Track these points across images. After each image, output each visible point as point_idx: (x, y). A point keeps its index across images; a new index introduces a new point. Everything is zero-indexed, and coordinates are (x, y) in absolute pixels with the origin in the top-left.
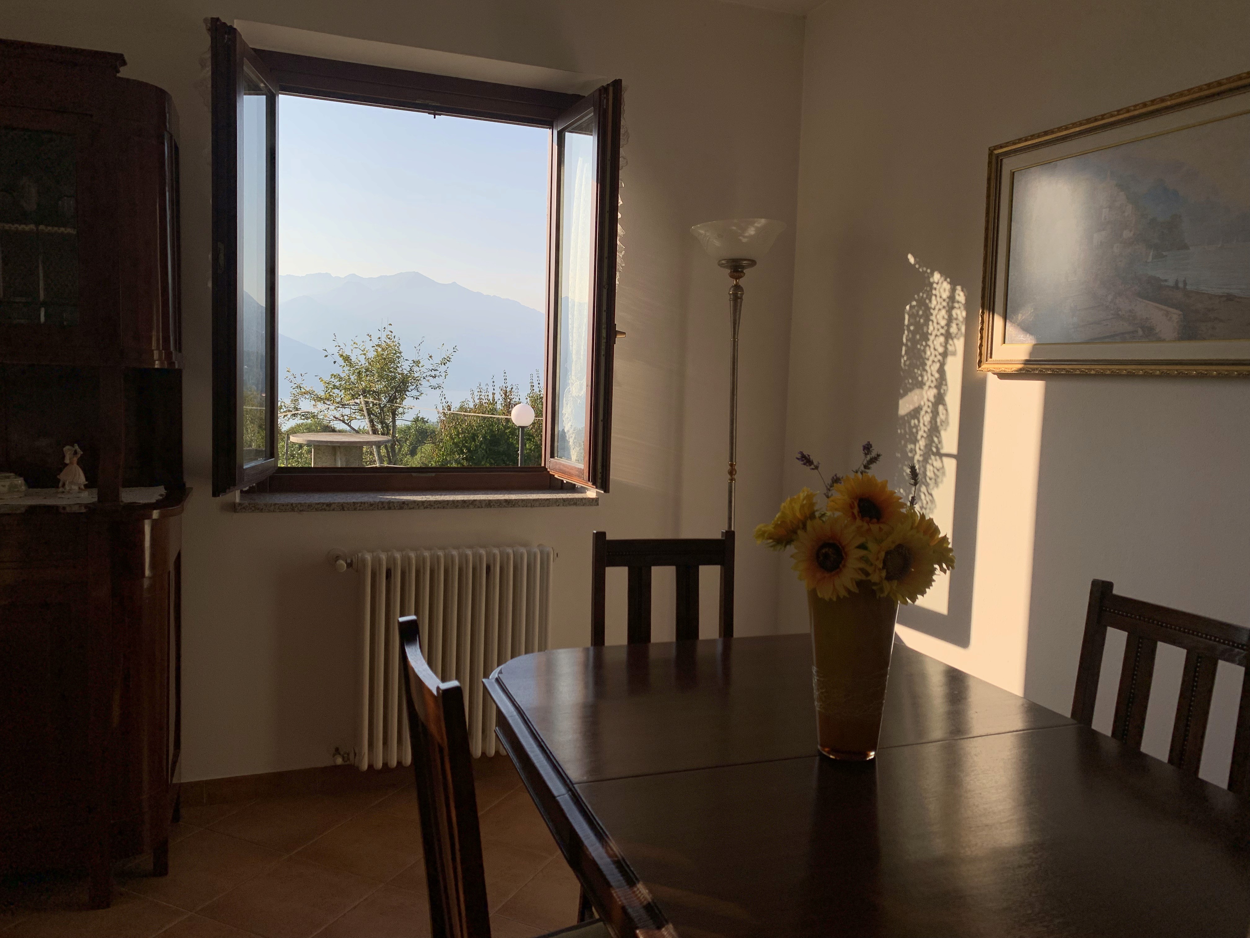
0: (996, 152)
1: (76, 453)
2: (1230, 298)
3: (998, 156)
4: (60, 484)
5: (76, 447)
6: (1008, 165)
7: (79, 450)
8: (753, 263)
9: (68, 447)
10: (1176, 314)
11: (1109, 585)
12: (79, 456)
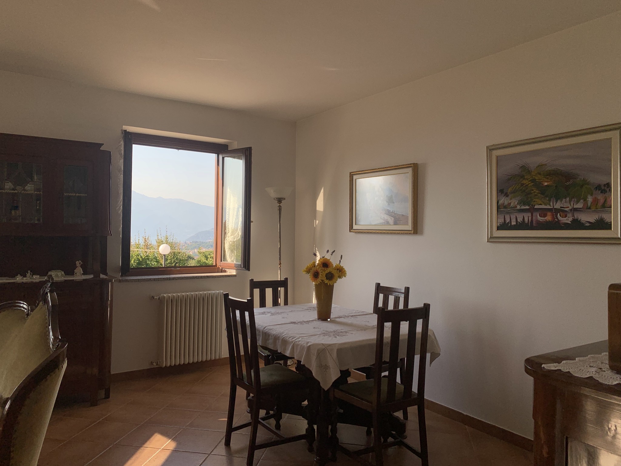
0: (351, 174)
1: (80, 263)
2: (403, 215)
3: (352, 175)
4: (75, 273)
5: (80, 261)
6: (355, 177)
7: (81, 262)
8: (285, 199)
9: (77, 262)
10: (393, 219)
11: (379, 284)
12: (81, 264)
